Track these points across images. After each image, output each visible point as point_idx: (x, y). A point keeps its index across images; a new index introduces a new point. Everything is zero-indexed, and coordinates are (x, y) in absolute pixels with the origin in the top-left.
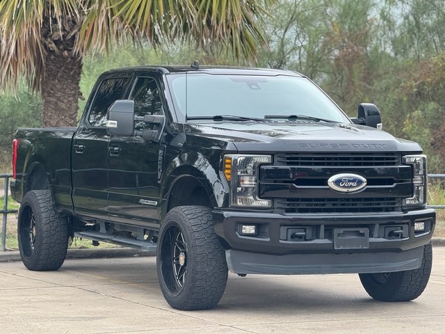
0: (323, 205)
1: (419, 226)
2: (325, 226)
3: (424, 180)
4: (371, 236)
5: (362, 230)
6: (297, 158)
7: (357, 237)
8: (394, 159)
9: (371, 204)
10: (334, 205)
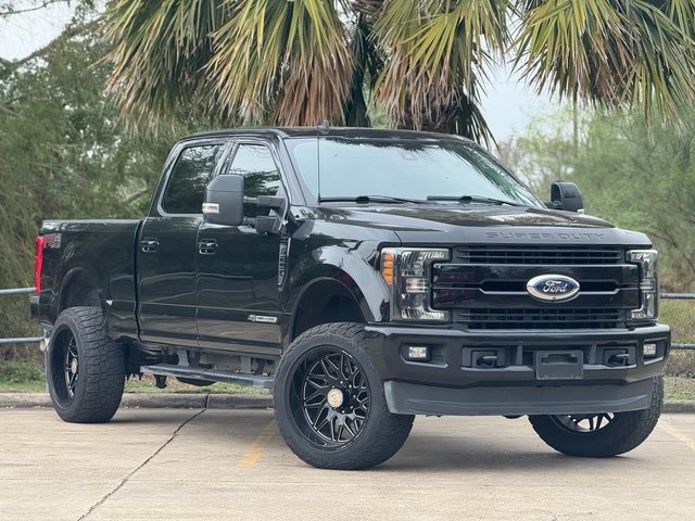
0: (521, 318)
1: (649, 349)
2: (524, 348)
3: (655, 284)
4: (586, 362)
5: (573, 354)
6: (484, 253)
7: (567, 363)
8: (615, 255)
9: (584, 318)
10: (535, 318)
